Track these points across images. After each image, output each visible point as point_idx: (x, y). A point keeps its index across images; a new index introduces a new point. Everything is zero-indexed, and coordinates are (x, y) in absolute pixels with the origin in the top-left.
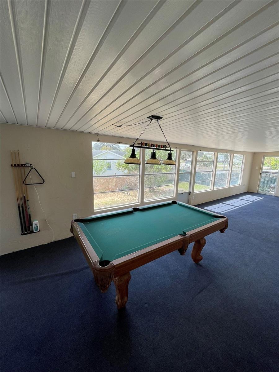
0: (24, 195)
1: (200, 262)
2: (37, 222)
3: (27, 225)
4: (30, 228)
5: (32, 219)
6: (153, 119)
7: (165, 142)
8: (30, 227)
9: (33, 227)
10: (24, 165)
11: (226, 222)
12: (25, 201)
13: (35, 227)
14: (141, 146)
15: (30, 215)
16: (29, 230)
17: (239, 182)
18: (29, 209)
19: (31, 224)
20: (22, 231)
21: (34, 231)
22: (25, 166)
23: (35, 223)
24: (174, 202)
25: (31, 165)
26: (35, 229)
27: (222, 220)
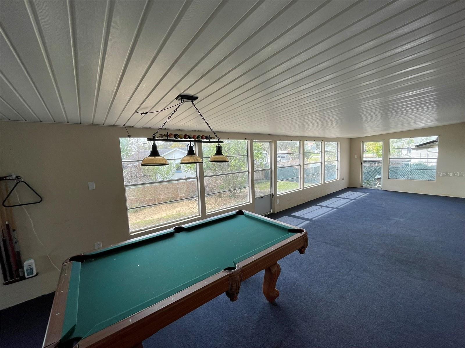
0: (7, 223)
1: (276, 300)
2: (32, 261)
3: (14, 268)
4: (19, 272)
5: (23, 258)
6: (184, 100)
7: (208, 132)
8: (20, 270)
9: (23, 271)
10: (6, 177)
11: (304, 238)
12: (9, 233)
13: (27, 270)
14: (167, 138)
15: (18, 252)
16: (18, 276)
17: (337, 176)
18: (16, 243)
19: (20, 265)
20: (5, 278)
21: (26, 276)
22: (6, 180)
23: (29, 263)
24: (240, 213)
25: (17, 177)
26: (27, 274)
27: (299, 235)
